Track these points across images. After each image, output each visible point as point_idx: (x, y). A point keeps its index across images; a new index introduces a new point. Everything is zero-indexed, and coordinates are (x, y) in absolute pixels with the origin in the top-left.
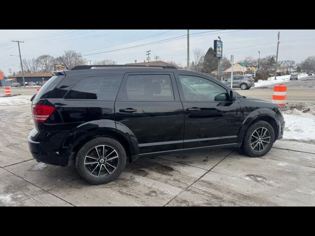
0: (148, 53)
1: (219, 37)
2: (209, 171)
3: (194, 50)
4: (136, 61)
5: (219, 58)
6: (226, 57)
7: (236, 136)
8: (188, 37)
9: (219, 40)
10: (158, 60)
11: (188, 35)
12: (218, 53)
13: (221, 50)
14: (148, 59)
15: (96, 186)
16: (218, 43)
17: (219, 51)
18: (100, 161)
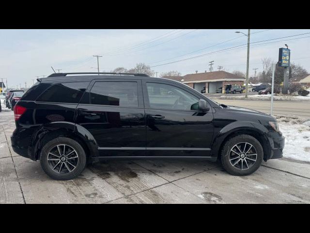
0: (211, 63)
1: (286, 45)
2: (171, 182)
3: (263, 59)
4: (197, 72)
5: (286, 67)
6: (301, 66)
7: (209, 149)
8: (248, 46)
9: (286, 48)
10: (221, 70)
11: (248, 44)
12: (284, 62)
13: (288, 59)
14: (211, 69)
15: (56, 181)
16: (284, 51)
17: (286, 60)
18: (62, 159)
